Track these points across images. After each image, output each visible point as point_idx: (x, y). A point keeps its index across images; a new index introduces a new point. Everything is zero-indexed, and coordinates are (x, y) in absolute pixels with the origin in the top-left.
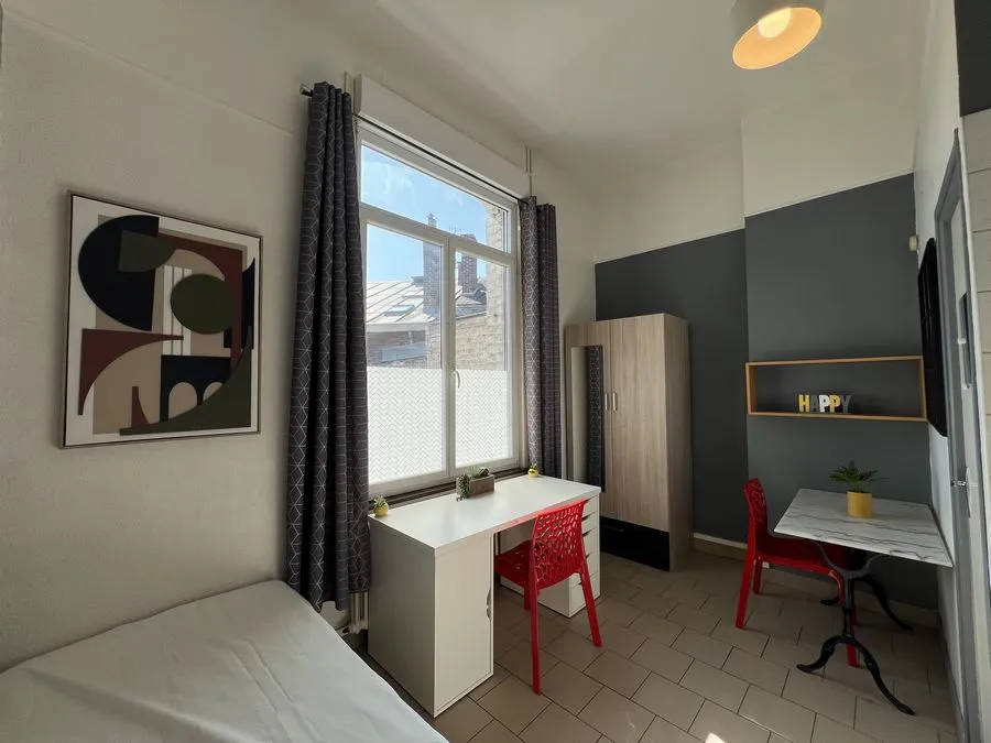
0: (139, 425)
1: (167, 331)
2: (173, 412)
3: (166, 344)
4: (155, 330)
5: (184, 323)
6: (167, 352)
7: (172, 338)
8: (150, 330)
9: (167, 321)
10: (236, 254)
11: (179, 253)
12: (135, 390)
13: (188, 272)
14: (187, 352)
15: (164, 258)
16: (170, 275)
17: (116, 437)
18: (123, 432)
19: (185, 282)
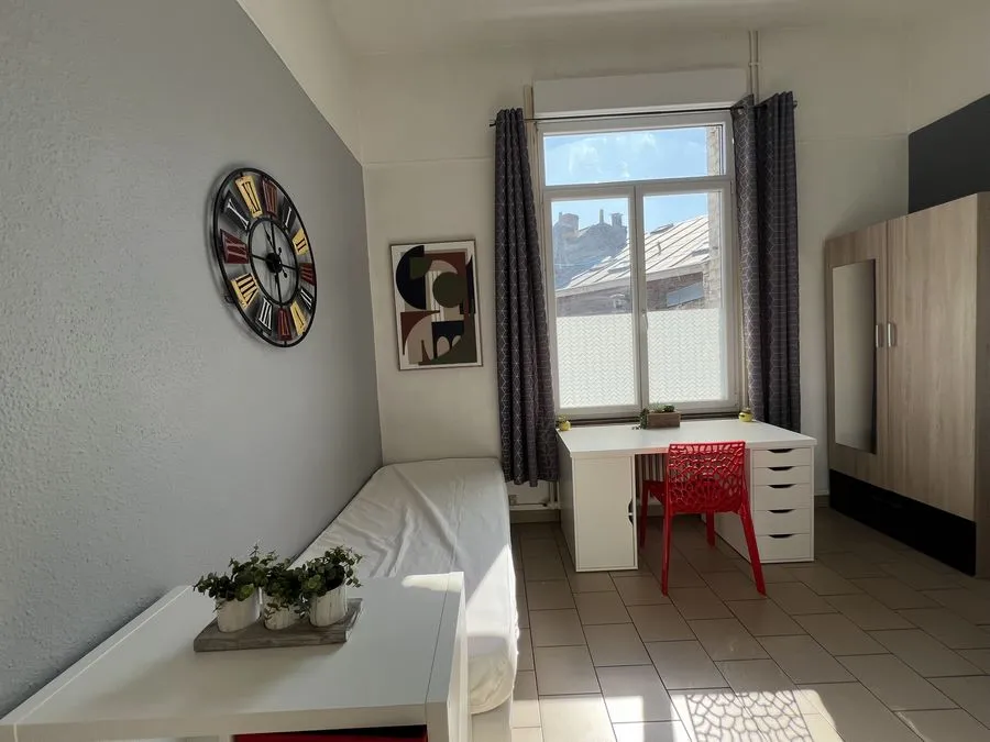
0: (426, 361)
1: (433, 309)
2: (439, 354)
3: (433, 315)
4: (428, 309)
5: (440, 303)
6: (434, 321)
7: (435, 312)
8: (425, 308)
9: (432, 303)
10: (462, 255)
11: (435, 263)
12: (423, 342)
13: (439, 273)
14: (443, 320)
15: (428, 268)
16: (432, 276)
17: (418, 367)
18: (420, 364)
19: (439, 278)
